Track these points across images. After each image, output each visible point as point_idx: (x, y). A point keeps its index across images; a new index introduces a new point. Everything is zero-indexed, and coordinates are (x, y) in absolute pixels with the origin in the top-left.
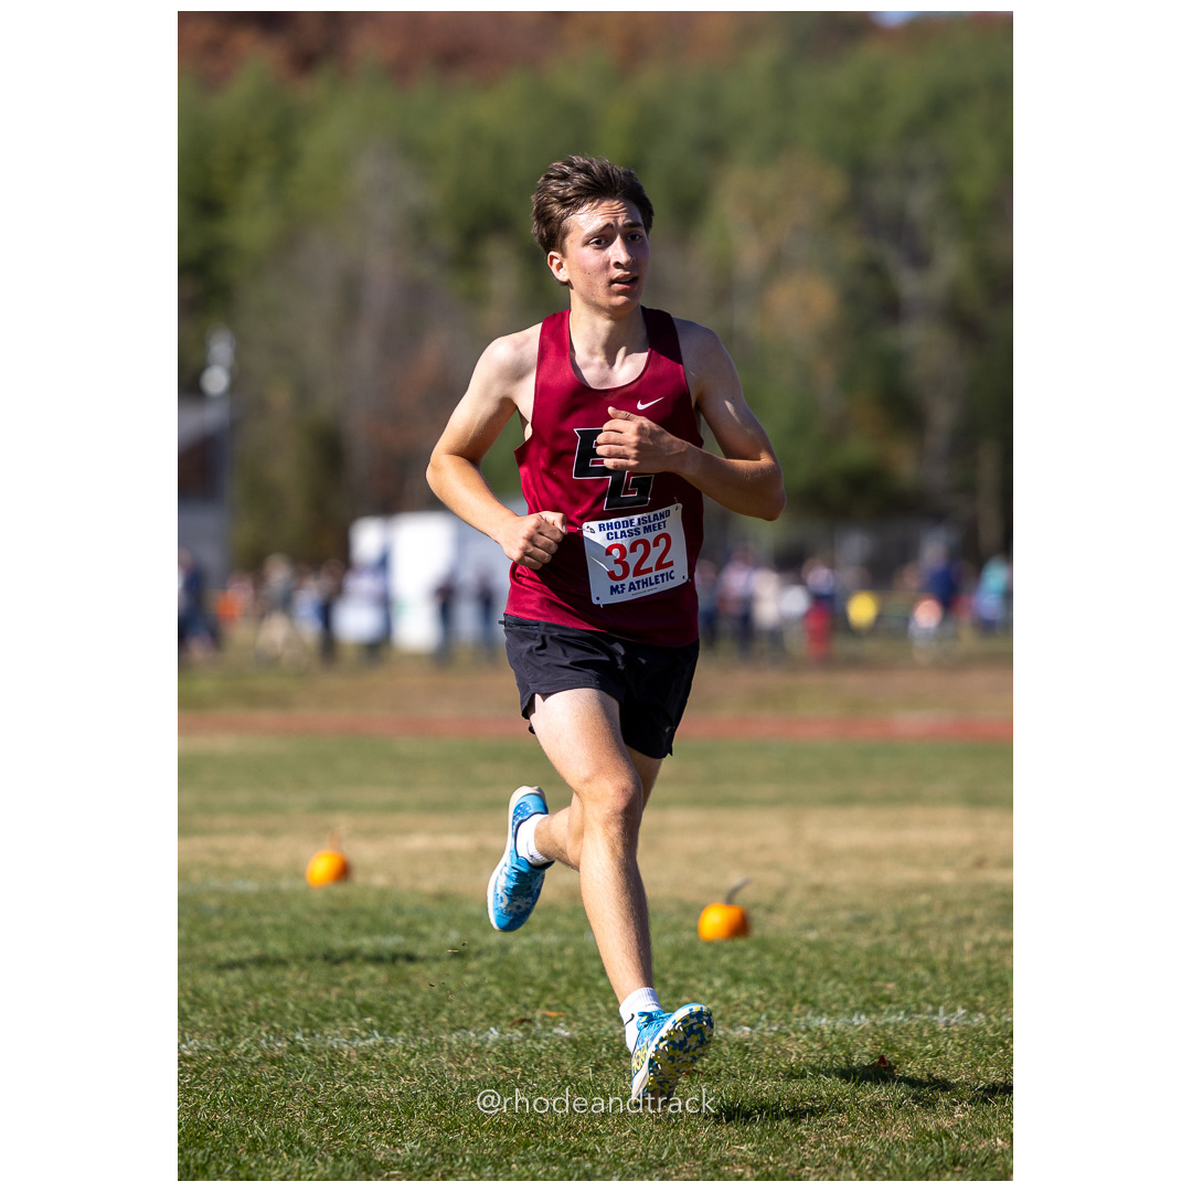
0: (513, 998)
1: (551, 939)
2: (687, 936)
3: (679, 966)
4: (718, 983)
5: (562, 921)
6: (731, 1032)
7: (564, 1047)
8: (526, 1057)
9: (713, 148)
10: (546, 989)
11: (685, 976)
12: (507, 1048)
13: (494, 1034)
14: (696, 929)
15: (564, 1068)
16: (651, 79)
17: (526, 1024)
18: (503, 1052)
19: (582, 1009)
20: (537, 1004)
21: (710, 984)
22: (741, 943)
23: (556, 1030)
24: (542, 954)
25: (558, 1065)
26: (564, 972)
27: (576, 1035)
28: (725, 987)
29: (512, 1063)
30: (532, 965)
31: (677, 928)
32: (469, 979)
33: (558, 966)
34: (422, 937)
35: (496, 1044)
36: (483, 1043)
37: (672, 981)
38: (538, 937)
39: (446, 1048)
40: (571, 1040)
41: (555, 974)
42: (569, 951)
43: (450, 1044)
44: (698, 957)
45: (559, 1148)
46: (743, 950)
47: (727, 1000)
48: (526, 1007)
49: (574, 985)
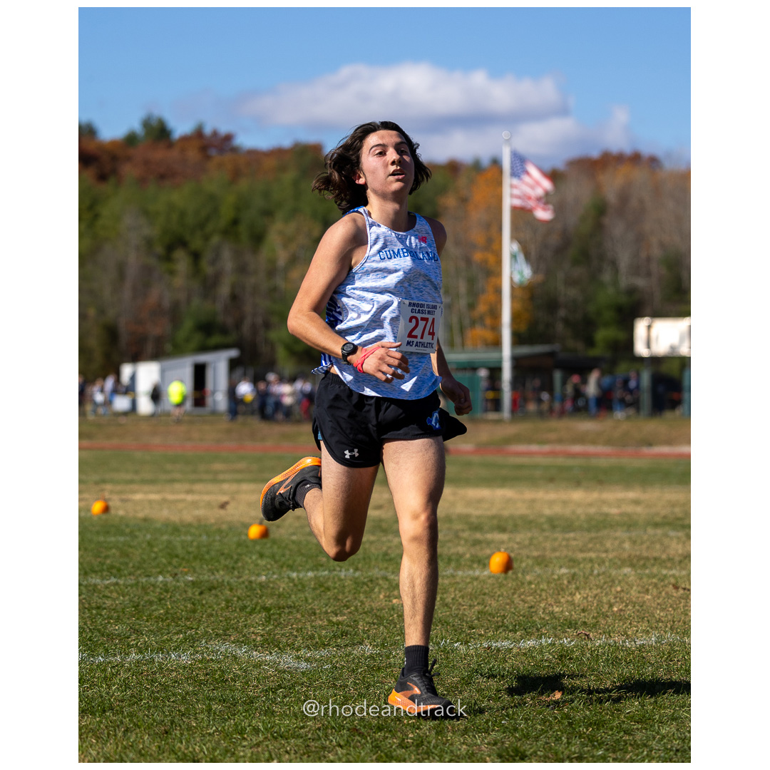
0: (170, 563)
1: (189, 538)
2: (243, 537)
3: (239, 551)
4: (254, 558)
5: (193, 530)
6: (257, 578)
7: (189, 585)
8: (173, 588)
9: (268, 213)
10: (184, 560)
11: (240, 555)
12: (165, 584)
13: (161, 578)
14: (247, 535)
15: (188, 593)
16: (244, 185)
19: (198, 569)
20: (180, 565)
21: (251, 558)
22: (265, 540)
23: (187, 577)
24: (183, 544)
25: (186, 592)
26: (192, 552)
27: (194, 579)
28: (256, 559)
29: (167, 591)
30: (180, 551)
31: (240, 534)
32: (153, 555)
33: (190, 549)
34: (136, 537)
35: (162, 582)
36: (157, 582)
37: (235, 557)
38: (183, 538)
40: (192, 581)
41: (189, 553)
42: (195, 544)
43: (142, 583)
44: (247, 547)
46: (265, 544)
47: (257, 565)
48: (175, 567)
49: (195, 558)
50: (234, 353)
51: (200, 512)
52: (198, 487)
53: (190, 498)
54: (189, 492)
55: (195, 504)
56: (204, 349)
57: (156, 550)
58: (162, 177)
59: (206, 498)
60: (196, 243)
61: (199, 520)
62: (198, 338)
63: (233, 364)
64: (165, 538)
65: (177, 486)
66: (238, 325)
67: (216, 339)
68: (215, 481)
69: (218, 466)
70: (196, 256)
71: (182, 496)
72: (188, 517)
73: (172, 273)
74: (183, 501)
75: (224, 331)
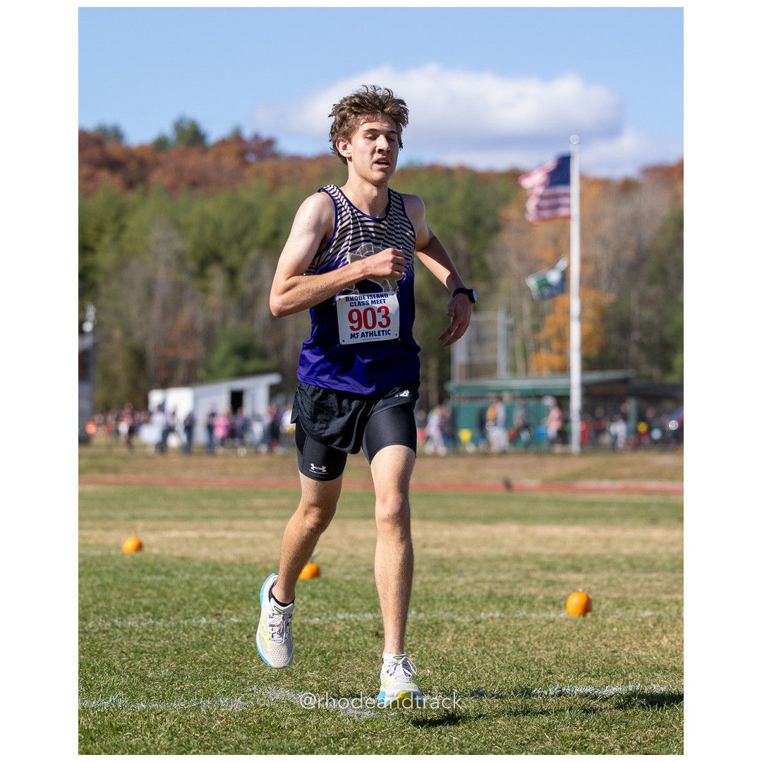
0: (213, 604)
1: (232, 578)
4: (305, 598)
5: (236, 570)
6: (309, 620)
7: (235, 627)
8: (218, 631)
10: (228, 601)
12: (210, 626)
13: (204, 620)
15: (234, 636)
17: (219, 616)
18: (208, 628)
19: (244, 609)
20: (224, 608)
21: (302, 599)
22: (316, 580)
23: (232, 619)
24: (226, 584)
25: (232, 635)
26: (236, 593)
27: (241, 621)
28: (308, 600)
29: (211, 633)
30: (223, 590)
32: (194, 596)
33: (234, 590)
34: (173, 576)
35: (204, 625)
36: (199, 624)
38: (226, 577)
39: (182, 626)
40: (240, 625)
41: (232, 594)
42: (239, 583)
43: (184, 625)
45: (231, 672)
46: (317, 584)
47: (309, 606)
48: (219, 608)
49: (241, 598)
50: (274, 379)
51: (243, 551)
52: (239, 524)
53: (230, 535)
54: (228, 529)
55: (236, 542)
56: (241, 374)
57: (196, 589)
58: (194, 185)
59: (249, 535)
60: (233, 258)
61: (242, 559)
62: (234, 363)
63: (274, 391)
64: (206, 577)
65: (216, 523)
66: (279, 347)
67: (253, 364)
68: (256, 517)
69: (259, 502)
70: (232, 273)
71: (222, 534)
72: (230, 555)
73: (205, 290)
74: (223, 538)
75: (263, 355)
